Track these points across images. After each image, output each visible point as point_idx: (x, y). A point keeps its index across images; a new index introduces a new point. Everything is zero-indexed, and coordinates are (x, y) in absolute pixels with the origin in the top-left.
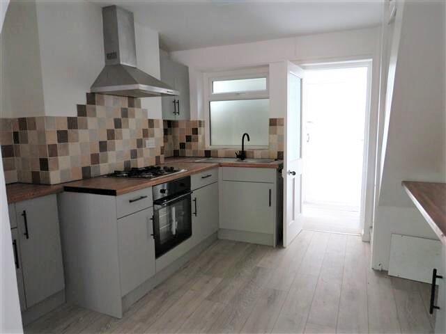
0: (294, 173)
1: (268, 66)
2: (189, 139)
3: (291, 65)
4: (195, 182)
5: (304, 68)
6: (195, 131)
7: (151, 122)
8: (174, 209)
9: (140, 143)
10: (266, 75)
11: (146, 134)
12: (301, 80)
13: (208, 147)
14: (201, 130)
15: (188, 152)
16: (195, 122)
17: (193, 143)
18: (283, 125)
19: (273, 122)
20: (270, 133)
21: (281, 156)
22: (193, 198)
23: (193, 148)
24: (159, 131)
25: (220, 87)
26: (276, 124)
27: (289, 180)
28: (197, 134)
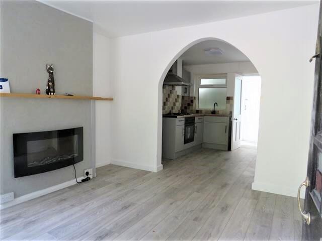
0: (237, 120)
1: (227, 74)
2: (189, 105)
3: (236, 75)
4: (196, 120)
5: (243, 75)
6: (192, 101)
7: (178, 96)
8: (189, 129)
9: (174, 104)
10: (226, 78)
11: (176, 100)
12: (241, 81)
13: (197, 109)
14: (195, 101)
15: (188, 111)
16: (192, 97)
17: (191, 107)
18: (232, 100)
19: (228, 98)
20: (227, 103)
21: (231, 113)
22: (195, 125)
23: (191, 109)
24: (180, 100)
25: (204, 82)
26: (229, 99)
27: (234, 122)
28: (193, 102)
